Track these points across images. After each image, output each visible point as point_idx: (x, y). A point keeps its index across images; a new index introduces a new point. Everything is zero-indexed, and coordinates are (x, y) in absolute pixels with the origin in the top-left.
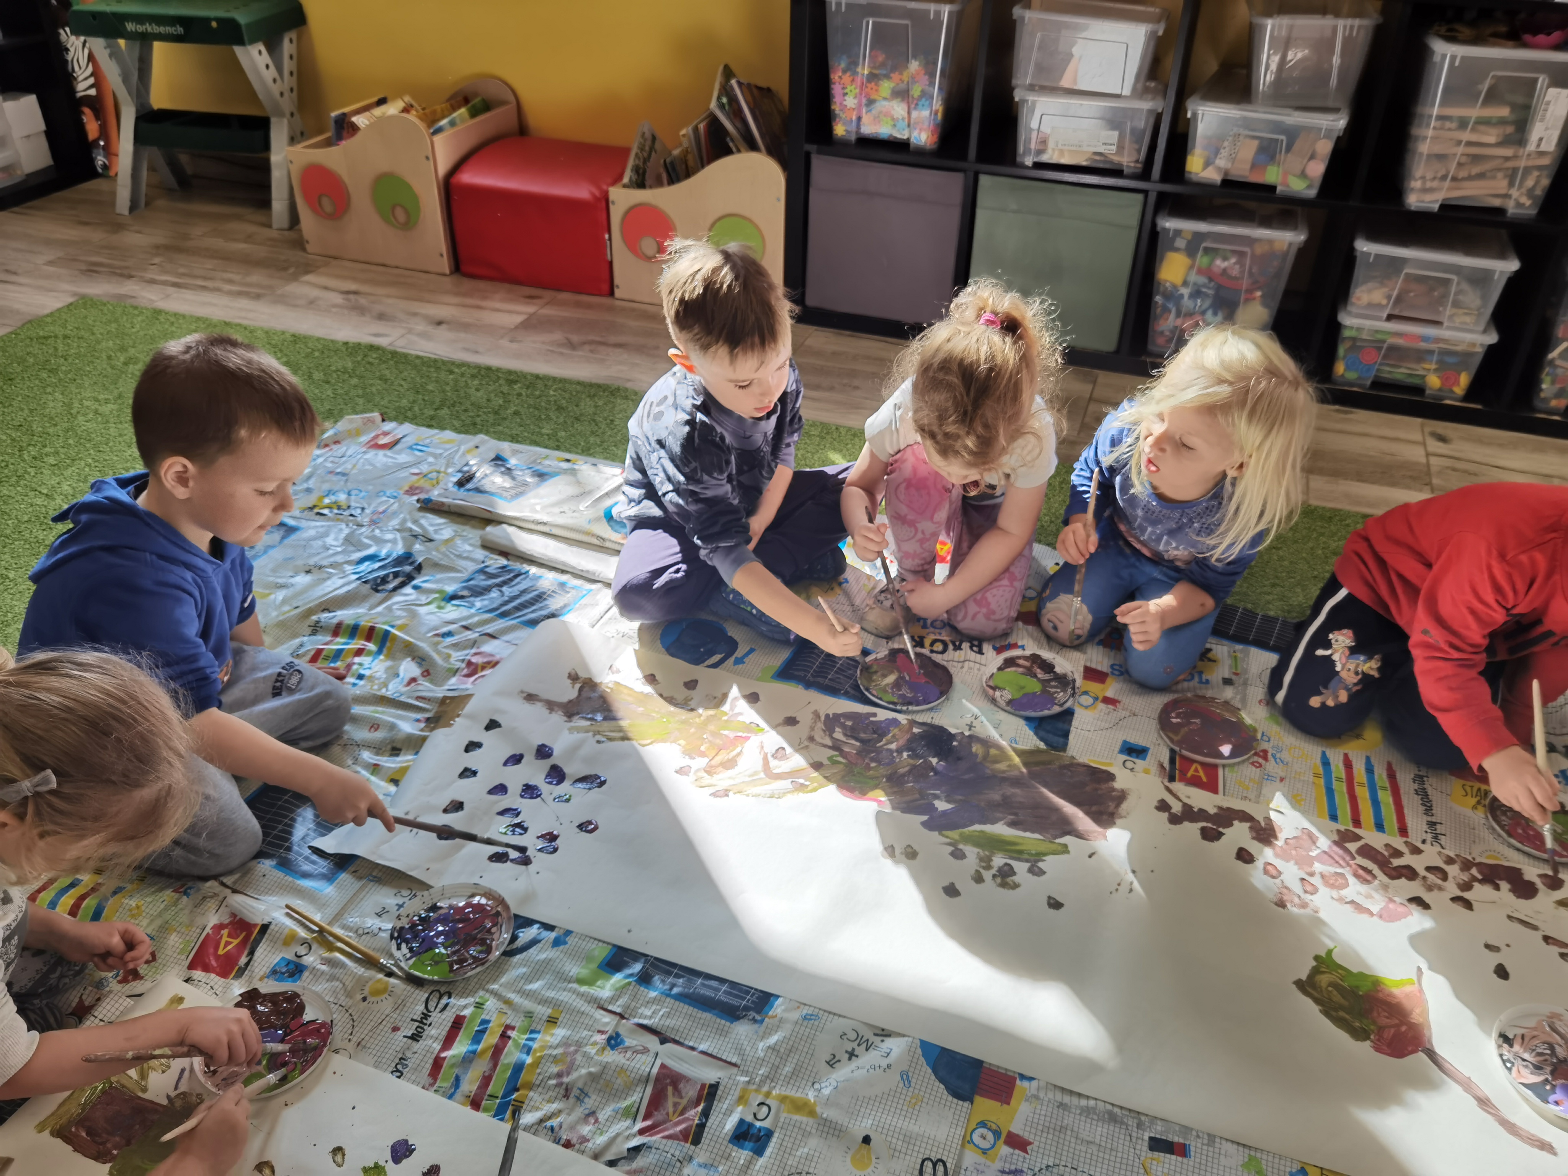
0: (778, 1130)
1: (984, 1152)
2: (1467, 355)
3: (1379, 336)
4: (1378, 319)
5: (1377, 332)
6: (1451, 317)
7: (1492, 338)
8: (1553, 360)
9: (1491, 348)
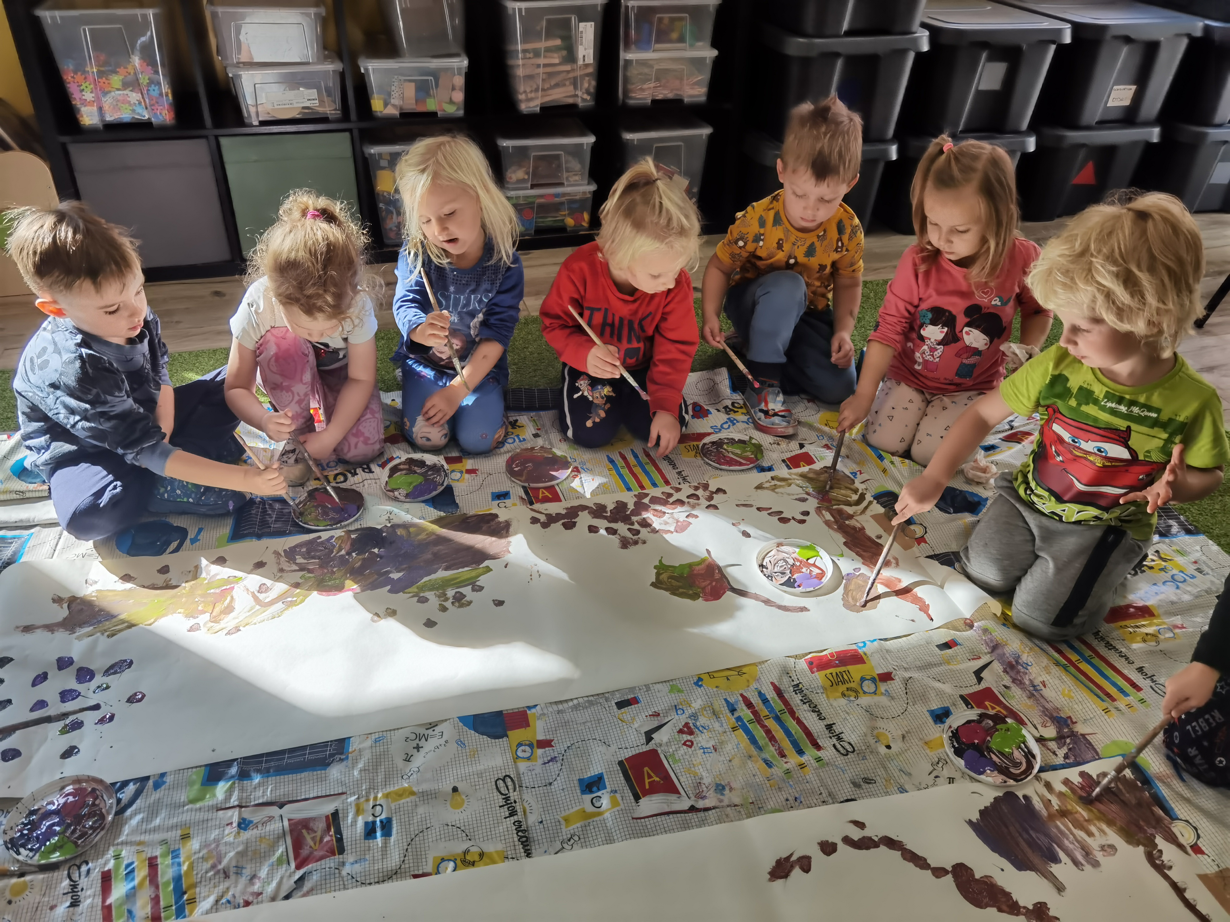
0: (394, 815)
1: (529, 759)
2: (583, 201)
3: (531, 200)
4: (526, 189)
5: (528, 197)
6: (567, 178)
7: (594, 187)
9: (595, 192)
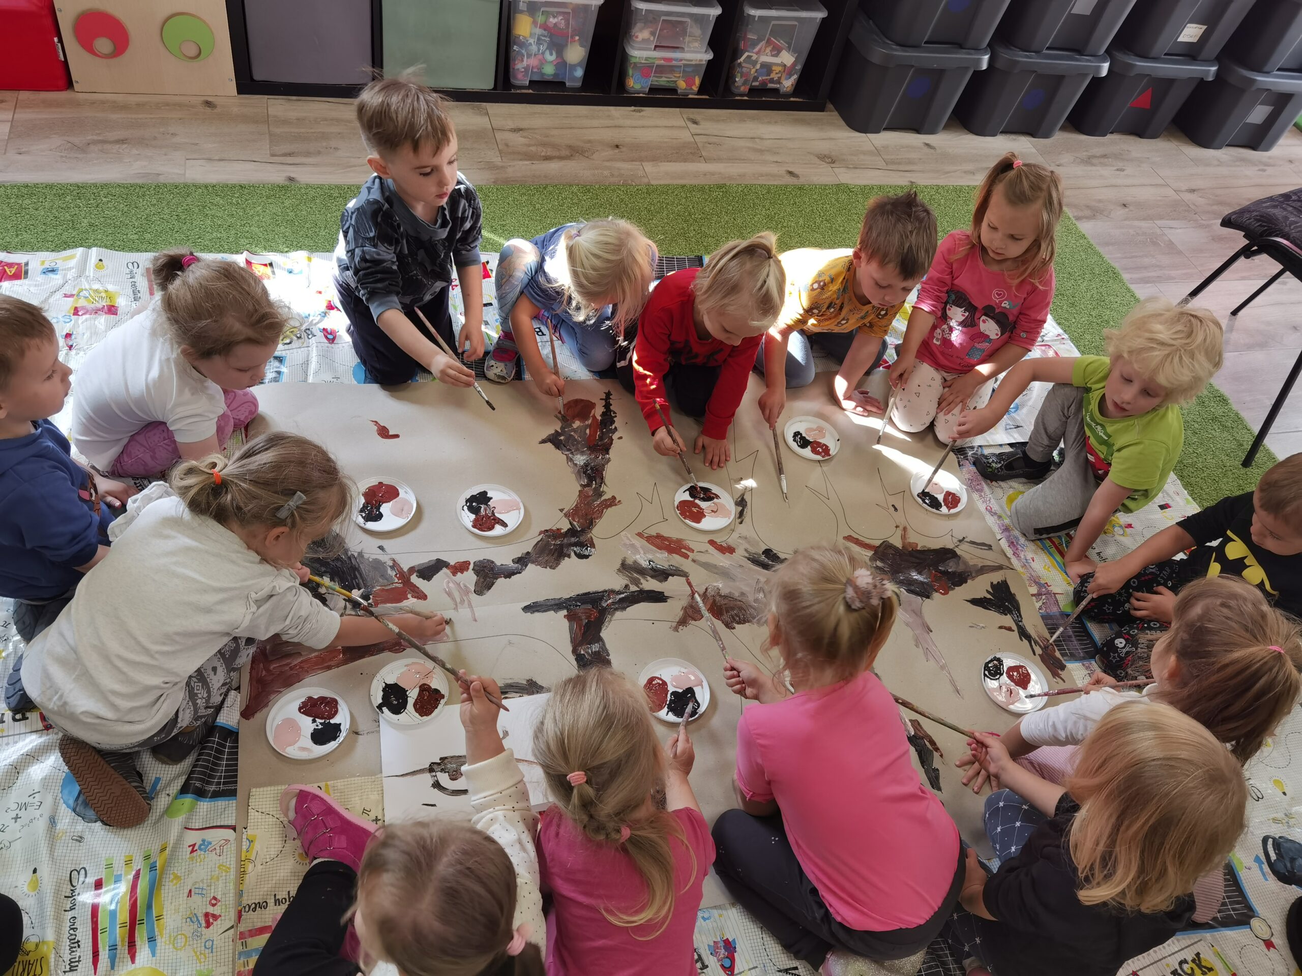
2: (697, 67)
3: (651, 61)
4: (650, 49)
5: (649, 58)
6: (688, 44)
7: (710, 56)
8: (740, 63)
9: (710, 62)
